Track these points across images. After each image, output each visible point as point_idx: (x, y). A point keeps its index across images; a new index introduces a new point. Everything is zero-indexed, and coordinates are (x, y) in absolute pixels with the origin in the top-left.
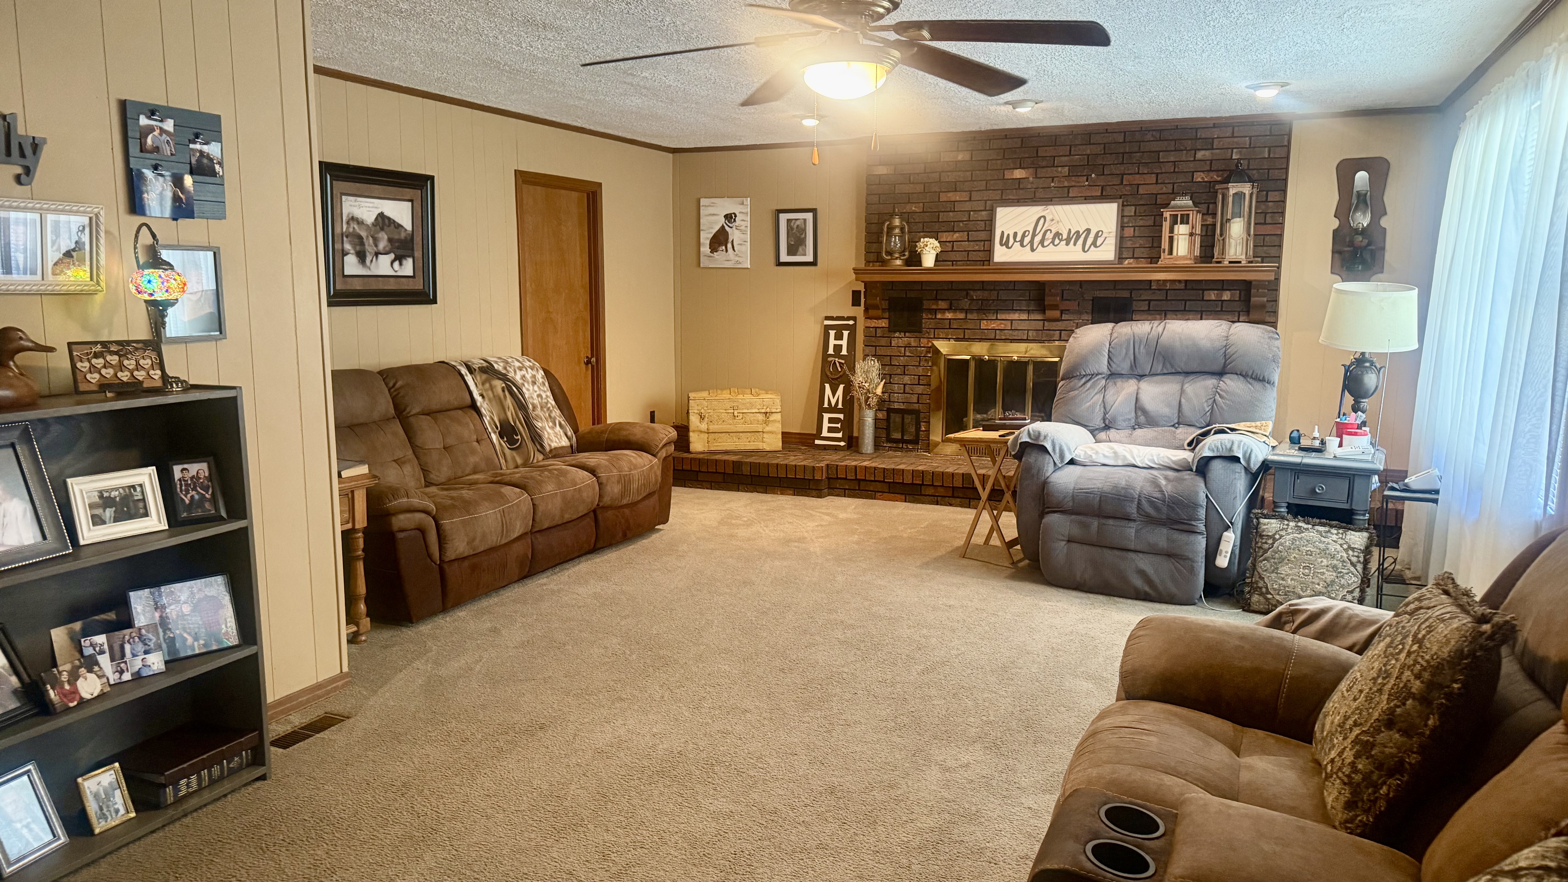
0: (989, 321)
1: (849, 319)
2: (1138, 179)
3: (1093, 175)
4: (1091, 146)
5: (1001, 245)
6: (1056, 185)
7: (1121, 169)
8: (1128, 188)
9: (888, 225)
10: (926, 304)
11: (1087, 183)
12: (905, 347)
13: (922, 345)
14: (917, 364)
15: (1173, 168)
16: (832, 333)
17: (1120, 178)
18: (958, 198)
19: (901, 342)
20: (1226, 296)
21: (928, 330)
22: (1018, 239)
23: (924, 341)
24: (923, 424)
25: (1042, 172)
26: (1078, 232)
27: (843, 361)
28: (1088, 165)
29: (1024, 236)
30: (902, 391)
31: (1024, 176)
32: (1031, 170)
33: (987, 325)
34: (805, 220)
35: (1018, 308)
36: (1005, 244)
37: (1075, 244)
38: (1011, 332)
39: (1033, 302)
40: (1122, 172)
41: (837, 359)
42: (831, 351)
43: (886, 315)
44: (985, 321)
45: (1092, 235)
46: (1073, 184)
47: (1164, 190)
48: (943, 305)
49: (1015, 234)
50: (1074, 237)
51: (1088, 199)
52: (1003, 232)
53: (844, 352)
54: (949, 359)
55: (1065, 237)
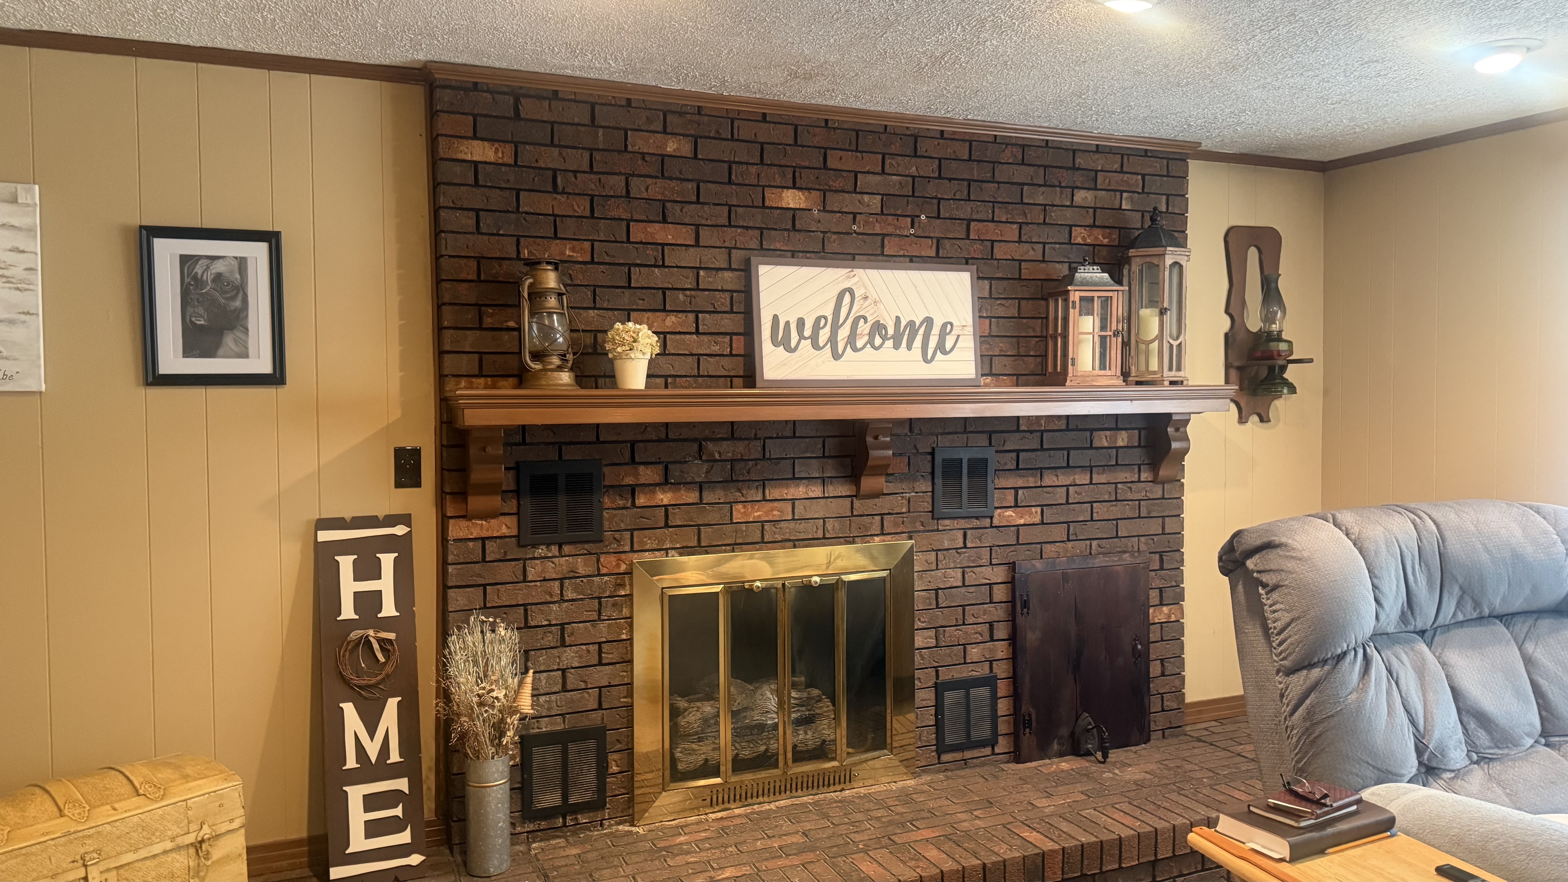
0: (749, 505)
1: (391, 520)
2: (991, 231)
3: (923, 217)
4: (919, 160)
5: (775, 343)
6: (861, 230)
7: (965, 210)
8: (977, 246)
9: (531, 286)
10: (610, 475)
11: (912, 231)
12: (561, 580)
13: (604, 571)
14: (595, 616)
15: (1042, 217)
16: (346, 563)
17: (965, 226)
18: (670, 239)
19: (551, 569)
20: (1122, 439)
21: (617, 536)
22: (807, 332)
23: (608, 562)
24: (615, 756)
25: (835, 201)
26: (911, 323)
27: (392, 636)
28: (913, 196)
29: (816, 327)
30: (558, 687)
31: (803, 206)
32: (815, 194)
33: (745, 514)
34: (242, 262)
35: (803, 475)
36: (782, 341)
37: (909, 347)
38: (792, 524)
39: (830, 461)
40: (968, 217)
41: (371, 632)
42: (348, 612)
43: (512, 505)
44: (740, 506)
45: (936, 331)
46: (890, 230)
47: (1031, 255)
48: (648, 474)
49: (801, 323)
50: (907, 333)
51: (915, 261)
52: (776, 318)
53: (389, 609)
54: (671, 597)
55: (891, 331)
